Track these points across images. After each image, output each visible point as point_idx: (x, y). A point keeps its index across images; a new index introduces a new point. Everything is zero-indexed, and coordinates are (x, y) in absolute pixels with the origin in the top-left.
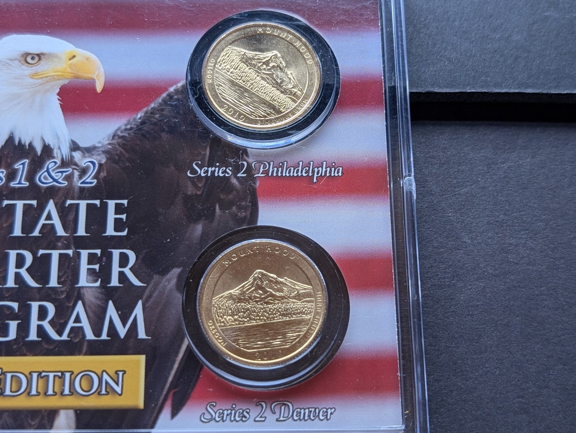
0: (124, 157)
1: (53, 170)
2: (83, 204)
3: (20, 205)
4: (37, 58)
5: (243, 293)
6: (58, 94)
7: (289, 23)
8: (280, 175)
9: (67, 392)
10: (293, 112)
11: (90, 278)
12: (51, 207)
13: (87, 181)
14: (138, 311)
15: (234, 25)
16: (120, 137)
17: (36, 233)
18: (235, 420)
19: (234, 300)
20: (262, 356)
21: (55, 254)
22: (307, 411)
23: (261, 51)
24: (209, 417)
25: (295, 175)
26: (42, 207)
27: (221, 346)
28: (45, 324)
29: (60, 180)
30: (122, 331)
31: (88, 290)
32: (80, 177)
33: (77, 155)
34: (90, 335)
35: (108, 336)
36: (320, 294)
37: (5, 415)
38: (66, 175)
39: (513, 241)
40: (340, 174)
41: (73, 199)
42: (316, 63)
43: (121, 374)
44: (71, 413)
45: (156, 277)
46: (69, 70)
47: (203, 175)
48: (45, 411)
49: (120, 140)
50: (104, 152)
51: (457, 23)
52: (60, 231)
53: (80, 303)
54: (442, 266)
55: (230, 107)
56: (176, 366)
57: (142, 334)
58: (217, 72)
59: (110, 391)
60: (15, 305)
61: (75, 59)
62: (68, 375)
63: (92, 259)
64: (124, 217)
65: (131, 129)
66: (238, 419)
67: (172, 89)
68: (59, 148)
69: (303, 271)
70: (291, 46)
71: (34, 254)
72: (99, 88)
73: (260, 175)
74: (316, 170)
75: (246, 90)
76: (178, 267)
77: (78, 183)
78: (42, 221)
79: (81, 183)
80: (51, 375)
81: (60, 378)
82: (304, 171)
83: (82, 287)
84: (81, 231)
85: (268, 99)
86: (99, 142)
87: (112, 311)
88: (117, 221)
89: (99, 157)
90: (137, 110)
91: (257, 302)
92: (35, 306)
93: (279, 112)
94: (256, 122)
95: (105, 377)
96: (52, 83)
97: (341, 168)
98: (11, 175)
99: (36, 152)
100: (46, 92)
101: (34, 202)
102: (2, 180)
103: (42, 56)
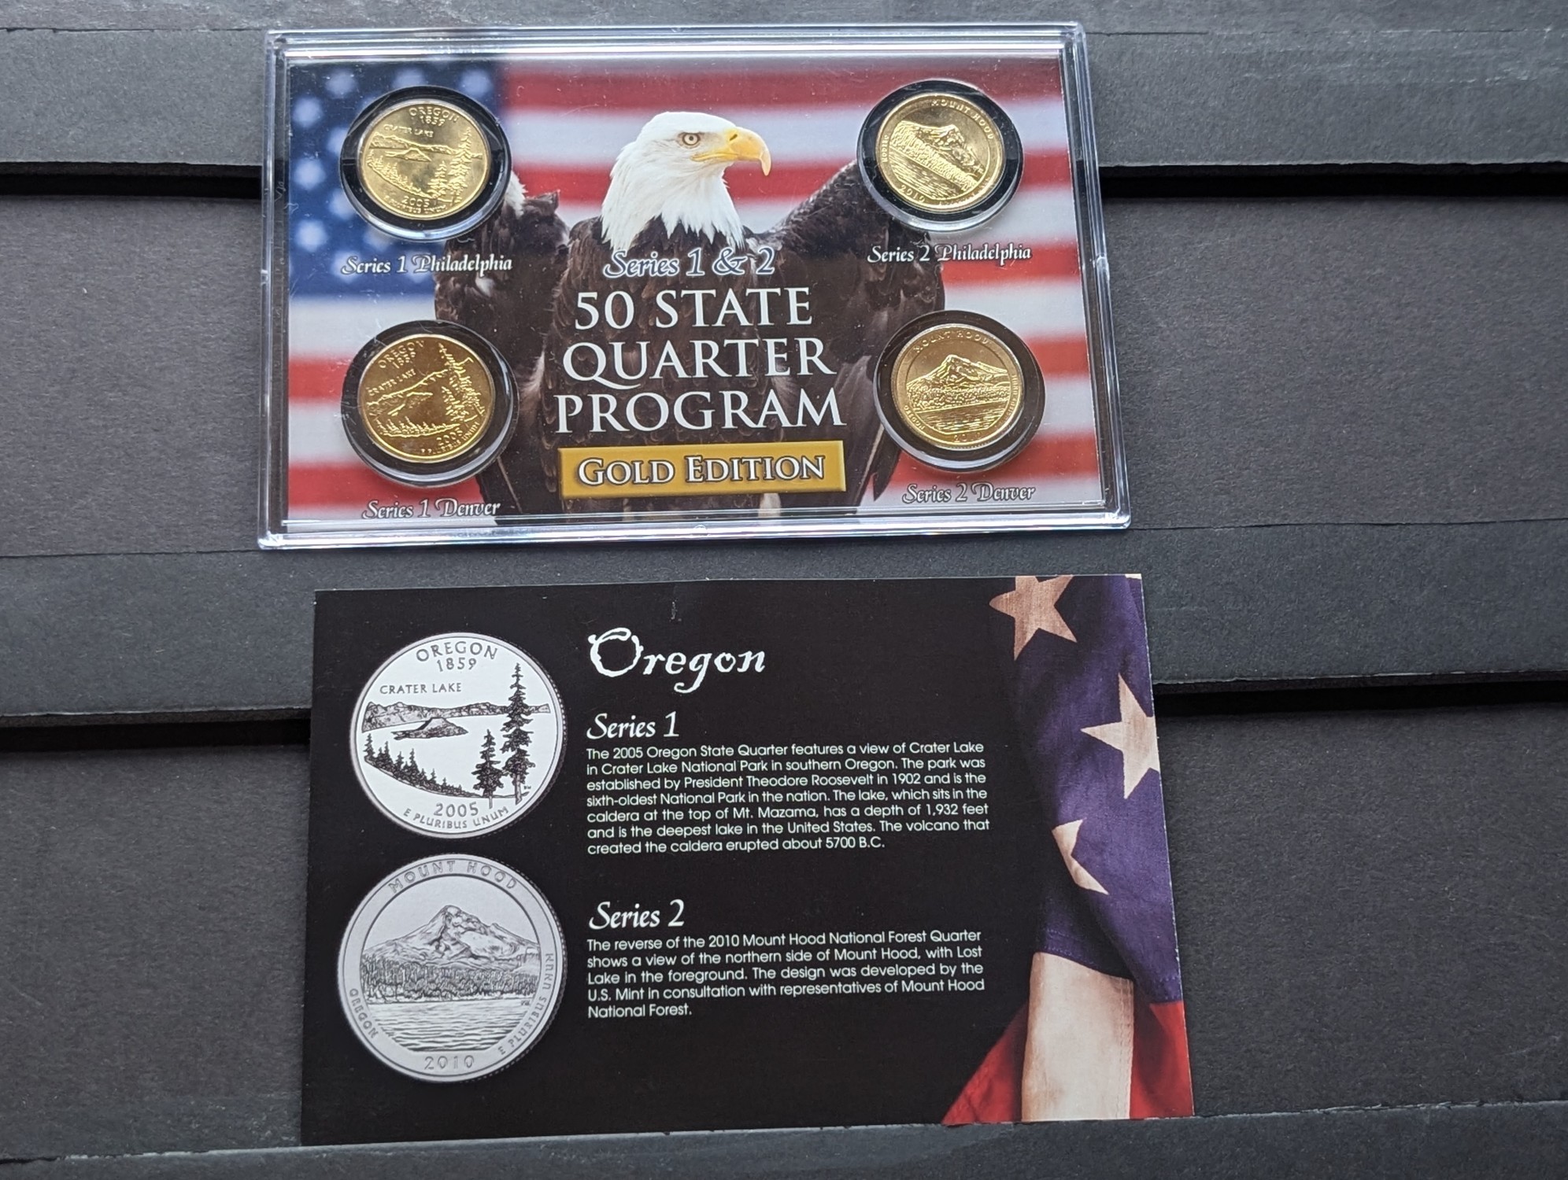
0: (800, 242)
1: (729, 259)
2: (763, 293)
3: (699, 295)
4: (695, 139)
5: (937, 379)
6: (723, 177)
7: (966, 93)
8: (964, 258)
9: (769, 476)
10: (976, 190)
11: (779, 367)
12: (731, 296)
13: (766, 268)
14: (831, 398)
15: (907, 98)
16: (794, 222)
17: (719, 323)
18: (937, 500)
19: (928, 385)
20: (961, 438)
21: (741, 344)
22: (1007, 491)
23: (939, 125)
24: (912, 498)
25: (981, 258)
26: (722, 296)
27: (919, 430)
28: (740, 412)
29: (737, 269)
30: (817, 419)
31: (779, 379)
32: (758, 266)
33: (751, 242)
34: (786, 423)
35: (803, 423)
36: (1015, 377)
37: (711, 499)
38: (742, 264)
39: (1211, 325)
40: (1029, 256)
41: (752, 287)
42: (998, 138)
43: (820, 459)
44: (776, 496)
45: (845, 365)
46: (731, 151)
47: (884, 260)
48: (750, 495)
49: (794, 226)
50: (779, 238)
51: (1146, 88)
52: (744, 321)
53: (772, 391)
54: (1137, 352)
55: (908, 187)
56: (874, 450)
57: (837, 421)
58: (892, 150)
59: (812, 475)
60: (707, 395)
61: (737, 139)
62: (768, 461)
63: (779, 348)
64: (806, 305)
65: (805, 213)
66: (939, 499)
67: (843, 170)
68: (732, 235)
69: (997, 356)
70: (969, 120)
71: (720, 345)
72: (766, 171)
73: (943, 259)
74: (1003, 252)
75: (924, 169)
76: (867, 354)
77: (756, 272)
78: (724, 311)
79: (760, 271)
80: (752, 461)
81: (760, 463)
82: (990, 254)
83: (772, 376)
84: (765, 321)
85: (948, 178)
86: (773, 228)
87: (804, 399)
88: (800, 310)
89: (774, 244)
90: (810, 192)
91: (952, 386)
92: (727, 395)
93: (961, 192)
94: (937, 202)
95: (805, 461)
96: (716, 166)
97: (1029, 251)
98: (686, 265)
99: (709, 240)
100: (710, 175)
101: (713, 292)
102: (676, 269)
103: (701, 136)
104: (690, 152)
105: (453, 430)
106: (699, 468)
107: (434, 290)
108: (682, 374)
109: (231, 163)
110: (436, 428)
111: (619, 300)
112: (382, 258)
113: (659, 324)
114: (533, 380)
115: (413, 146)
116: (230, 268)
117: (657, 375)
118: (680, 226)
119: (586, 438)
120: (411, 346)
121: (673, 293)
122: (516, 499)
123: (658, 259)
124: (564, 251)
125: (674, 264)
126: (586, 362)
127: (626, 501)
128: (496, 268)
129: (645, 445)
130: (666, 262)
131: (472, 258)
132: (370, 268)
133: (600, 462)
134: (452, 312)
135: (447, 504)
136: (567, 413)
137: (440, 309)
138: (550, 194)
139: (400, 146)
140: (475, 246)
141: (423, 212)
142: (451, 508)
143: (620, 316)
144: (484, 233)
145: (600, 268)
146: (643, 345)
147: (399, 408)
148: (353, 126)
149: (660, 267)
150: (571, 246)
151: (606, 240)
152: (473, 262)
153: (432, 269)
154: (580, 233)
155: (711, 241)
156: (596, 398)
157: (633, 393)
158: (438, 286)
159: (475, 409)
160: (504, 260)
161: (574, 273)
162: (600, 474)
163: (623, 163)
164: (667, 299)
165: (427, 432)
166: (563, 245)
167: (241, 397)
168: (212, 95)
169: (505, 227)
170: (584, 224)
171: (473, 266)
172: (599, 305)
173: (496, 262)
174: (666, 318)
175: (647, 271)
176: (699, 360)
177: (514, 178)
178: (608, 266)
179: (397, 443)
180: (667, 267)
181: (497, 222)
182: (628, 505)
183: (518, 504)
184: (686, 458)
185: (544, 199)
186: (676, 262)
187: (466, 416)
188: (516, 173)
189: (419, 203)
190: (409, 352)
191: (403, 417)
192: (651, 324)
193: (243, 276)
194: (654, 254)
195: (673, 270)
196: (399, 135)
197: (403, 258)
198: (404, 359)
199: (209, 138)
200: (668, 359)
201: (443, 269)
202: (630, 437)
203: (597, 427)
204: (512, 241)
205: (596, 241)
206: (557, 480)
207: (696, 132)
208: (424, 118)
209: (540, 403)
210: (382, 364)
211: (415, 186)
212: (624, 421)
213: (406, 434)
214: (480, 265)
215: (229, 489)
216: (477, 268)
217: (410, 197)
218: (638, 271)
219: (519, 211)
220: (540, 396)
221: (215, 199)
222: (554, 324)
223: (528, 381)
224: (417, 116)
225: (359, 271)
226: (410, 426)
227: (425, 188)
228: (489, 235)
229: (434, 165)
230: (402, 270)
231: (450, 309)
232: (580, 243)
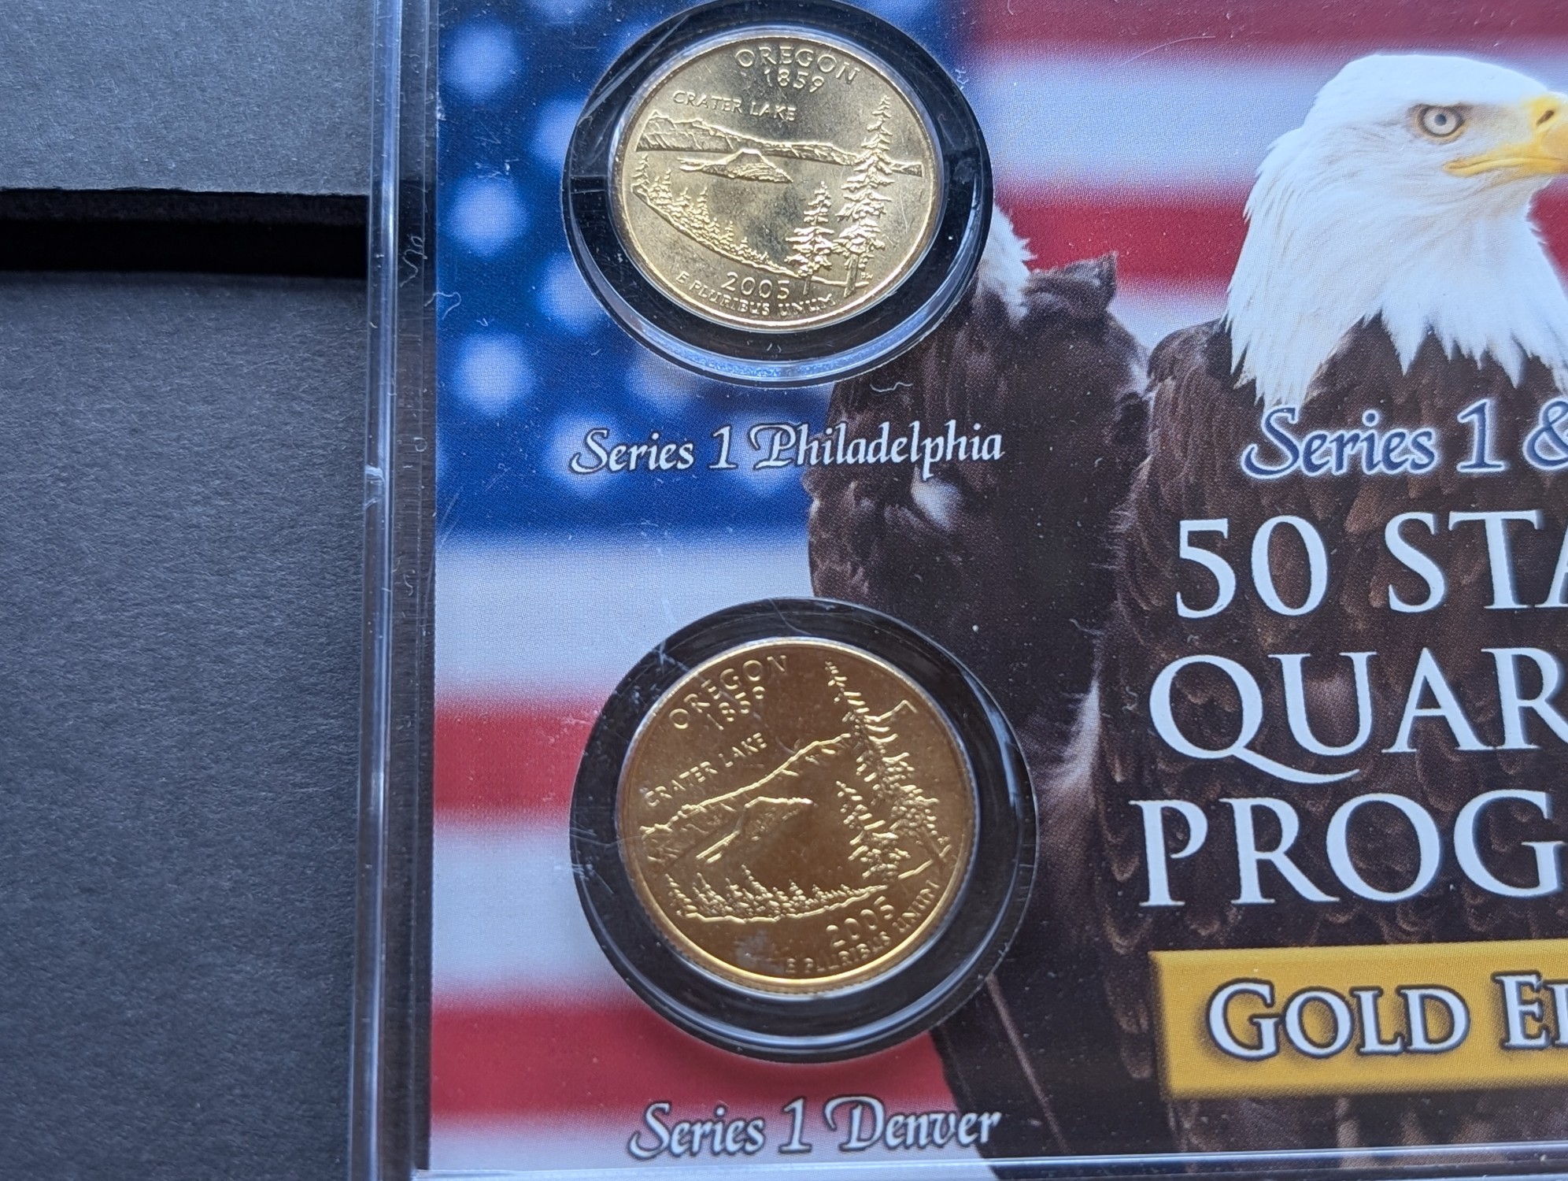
3: (1495, 524)
6: (1532, 217)
17: (1555, 600)
26: (1556, 528)
60: (1539, 799)
61: (1555, 119)
68: (1566, 366)
96: (1511, 188)
98: (1456, 443)
99: (1508, 379)
100: (1498, 211)
101: (1532, 516)
102: (1430, 455)
103: (1465, 116)
104: (1440, 154)
105: (869, 902)
106: (1535, 1008)
107: (806, 516)
108: (1468, 740)
109: (292, 189)
110: (824, 896)
111: (1286, 539)
112: (673, 430)
113: (1397, 604)
114: (1073, 757)
115: (746, 143)
116: (285, 452)
117: (1402, 745)
118: (1431, 343)
119: (1224, 921)
120: (753, 670)
121: (1428, 518)
122: (1043, 1099)
123: (1383, 427)
124: (1136, 410)
125: (1423, 440)
126: (1210, 706)
127: (1342, 1106)
128: (962, 456)
129: (1379, 940)
130: (1402, 436)
131: (900, 429)
132: (643, 459)
133: (1264, 990)
134: (854, 571)
135: (857, 1113)
136: (1169, 850)
137: (822, 567)
138: (1092, 262)
139: (714, 145)
140: (906, 399)
141: (774, 312)
142: (868, 1123)
143: (1294, 585)
144: (930, 365)
145: (1232, 454)
146: (1360, 660)
147: (726, 841)
148: (595, 96)
149: (1388, 451)
150: (1153, 394)
151: (1243, 381)
152: (904, 440)
153: (800, 461)
154: (1174, 361)
155: (1515, 380)
156: (1242, 808)
157: (1339, 794)
158: (816, 504)
159: (926, 846)
160: (983, 436)
161: (1165, 468)
162: (1268, 1026)
163: (1275, 181)
164: (1414, 534)
165: (799, 910)
166: (1134, 395)
167: (310, 796)
168: (248, 23)
169: (981, 349)
170: (1186, 341)
171: (905, 450)
172: (1238, 555)
173: (963, 440)
174: (1417, 588)
175: (1355, 460)
176: (1512, 704)
177: (1000, 224)
178: (1253, 448)
179: (721, 941)
180: (1406, 451)
181: (961, 337)
182: (1348, 1116)
183: (1049, 1115)
184: (1497, 979)
185: (1078, 277)
186: (1432, 438)
187: (903, 865)
188: (1005, 209)
189: (766, 288)
190: (746, 686)
191: (737, 867)
192: (1376, 604)
193: (319, 473)
194: (1372, 417)
195: (1422, 458)
196: (711, 117)
197: (725, 431)
198: (735, 705)
199: (239, 128)
200: (1428, 699)
201: (827, 460)
202: (1342, 919)
203: (1251, 892)
204: (1002, 386)
205: (1218, 384)
206: (1151, 1044)
207: (1451, 101)
208: (775, 73)
209: (1092, 824)
210: (680, 719)
211: (755, 246)
212: (1324, 877)
213: (743, 914)
214: (921, 449)
215: (276, 1058)
216: (914, 458)
217: (742, 274)
218: (1333, 461)
219: (1017, 306)
220: (1091, 801)
221: (254, 279)
222: (1119, 604)
223: (1059, 760)
224: (757, 69)
225: (614, 467)
226: (756, 892)
227: (779, 249)
228: (942, 372)
229: (801, 190)
230: (723, 464)
231: (849, 566)
232: (1178, 388)
